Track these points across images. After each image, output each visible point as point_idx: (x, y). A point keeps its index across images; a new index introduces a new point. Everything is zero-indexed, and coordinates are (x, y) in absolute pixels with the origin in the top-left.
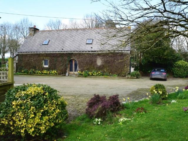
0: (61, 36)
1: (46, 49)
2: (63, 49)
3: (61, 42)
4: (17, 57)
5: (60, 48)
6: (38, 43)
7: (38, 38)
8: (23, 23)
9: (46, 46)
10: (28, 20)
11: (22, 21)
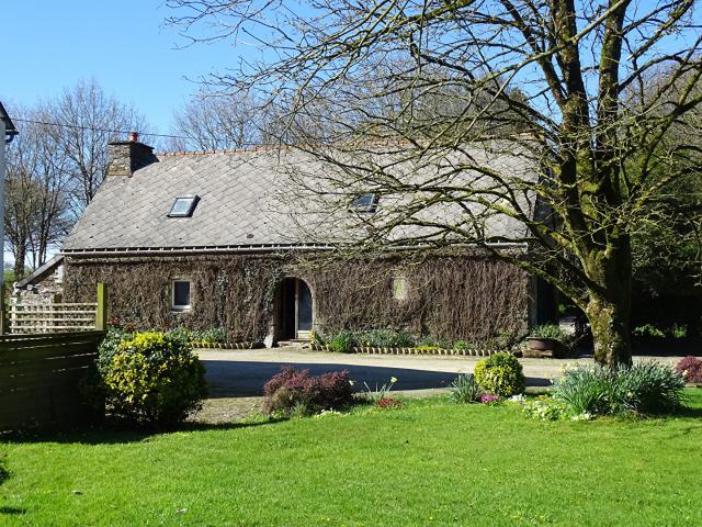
0: (244, 178)
1: (183, 235)
2: (250, 236)
3: (245, 203)
4: (61, 268)
5: (240, 232)
6: (150, 210)
7: (150, 188)
8: (75, 105)
9: (181, 220)
10: (96, 91)
11: (69, 99)
